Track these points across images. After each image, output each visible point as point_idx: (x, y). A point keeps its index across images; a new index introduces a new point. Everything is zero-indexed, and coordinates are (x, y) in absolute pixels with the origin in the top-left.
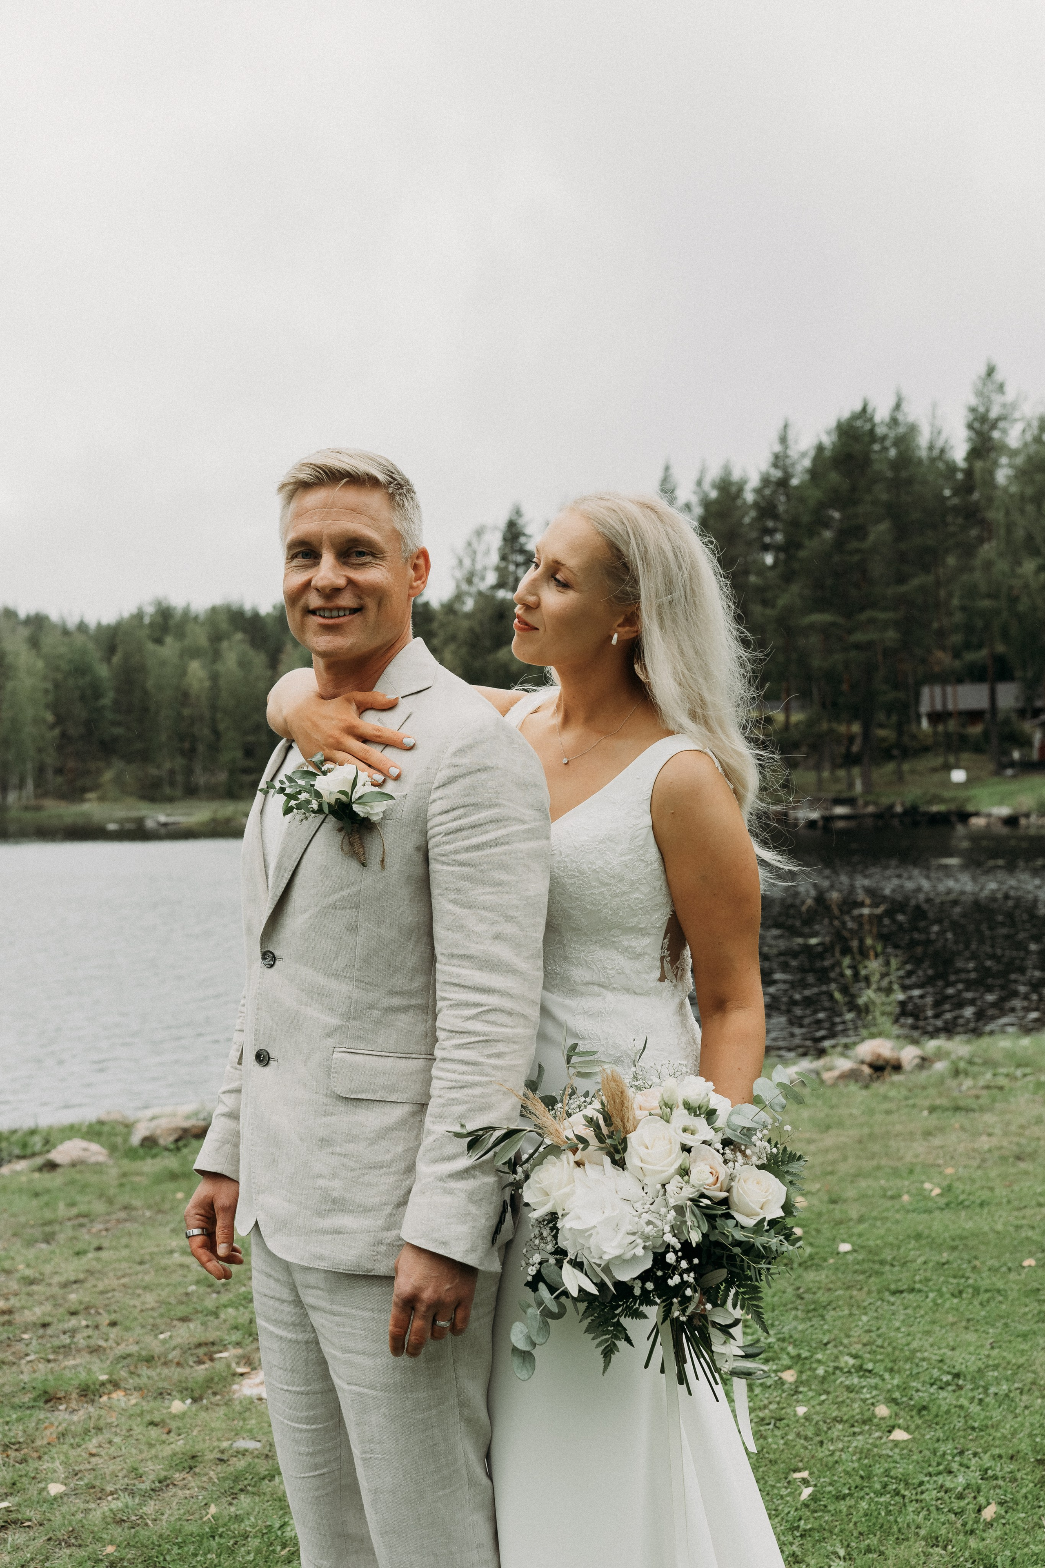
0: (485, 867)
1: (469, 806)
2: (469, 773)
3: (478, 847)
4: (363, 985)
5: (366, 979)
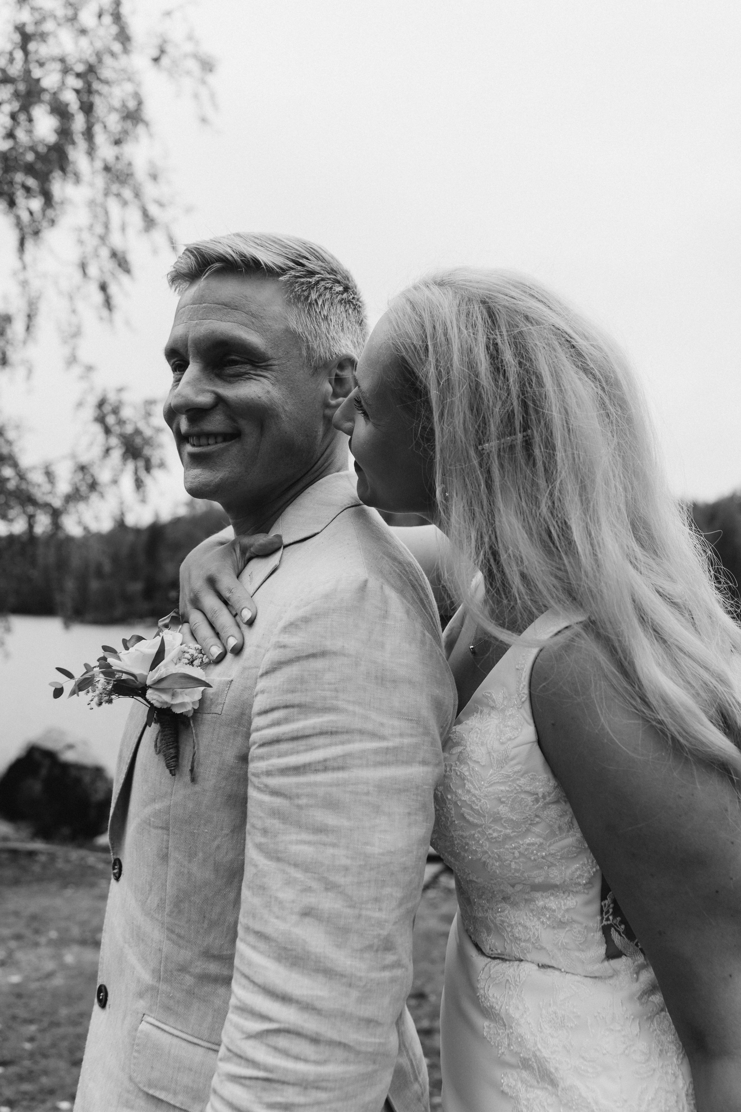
0: (303, 801)
1: (292, 706)
2: (298, 659)
3: (297, 770)
4: (174, 937)
5: (177, 930)
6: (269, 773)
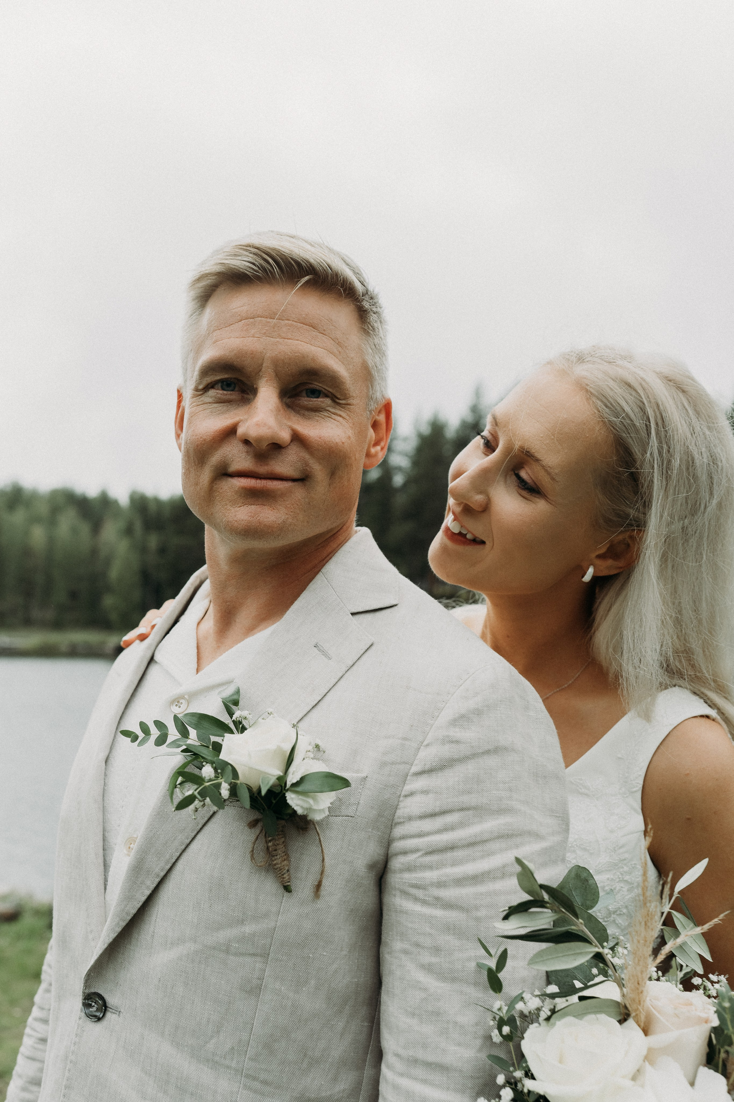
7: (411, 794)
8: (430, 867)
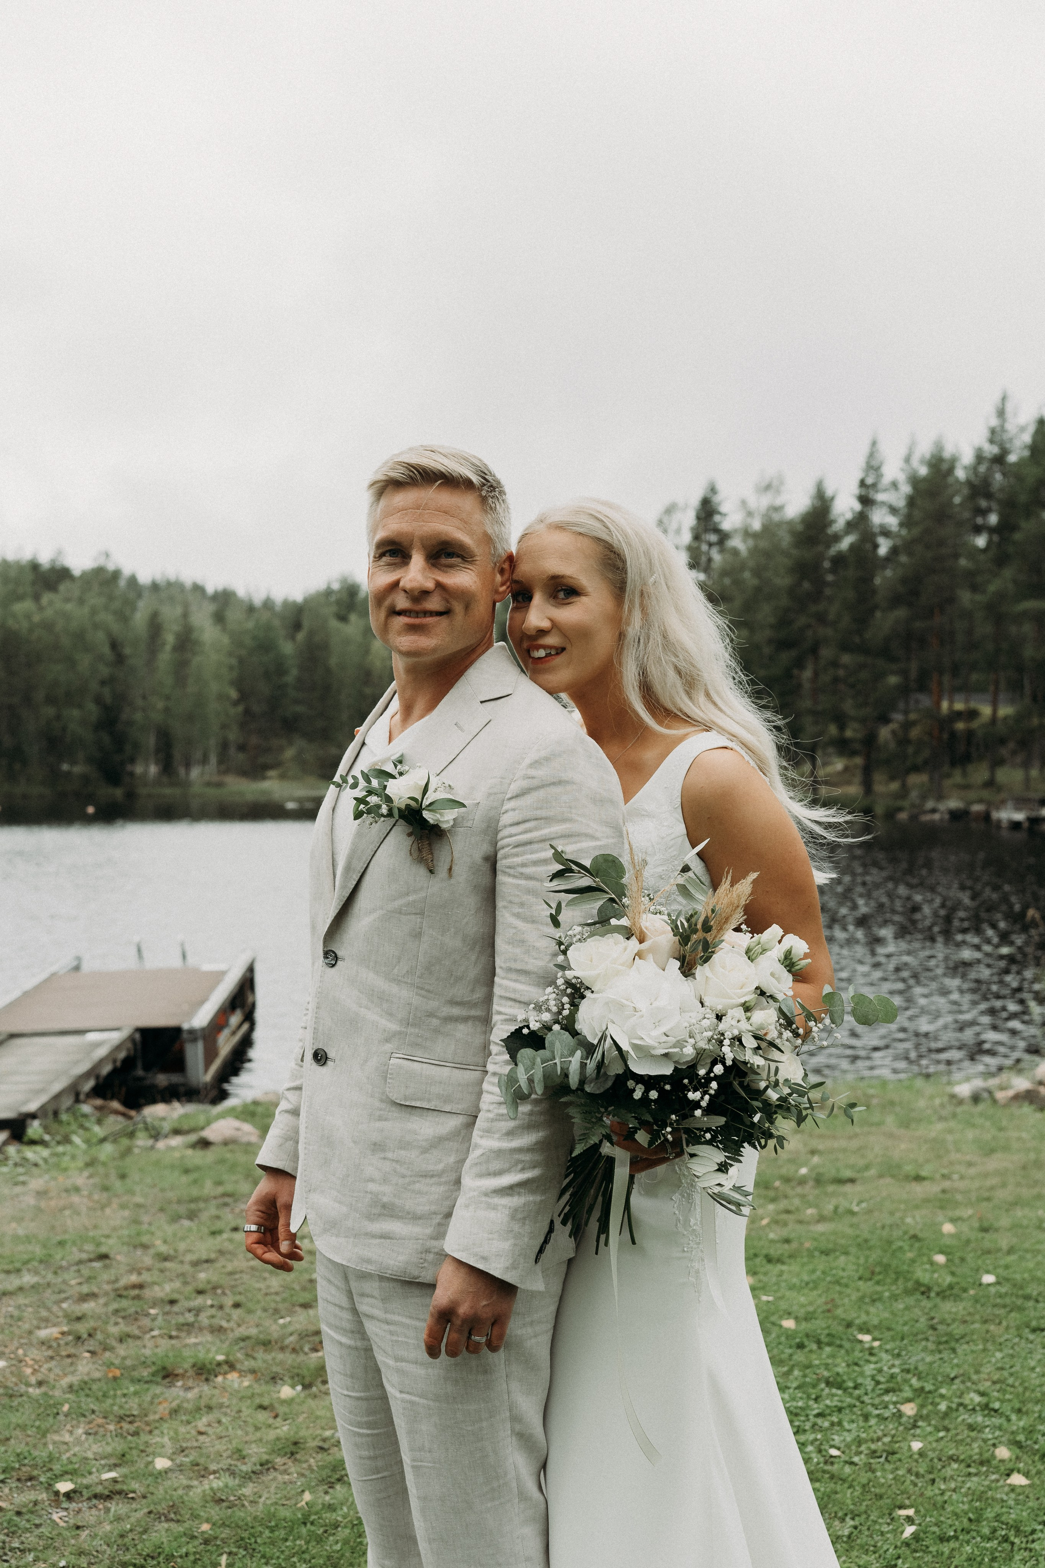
1: (540, 819)
2: (543, 786)
4: (423, 992)
5: (427, 987)
6: (524, 865)
7: (506, 812)
8: (517, 855)
